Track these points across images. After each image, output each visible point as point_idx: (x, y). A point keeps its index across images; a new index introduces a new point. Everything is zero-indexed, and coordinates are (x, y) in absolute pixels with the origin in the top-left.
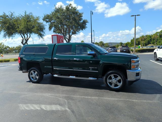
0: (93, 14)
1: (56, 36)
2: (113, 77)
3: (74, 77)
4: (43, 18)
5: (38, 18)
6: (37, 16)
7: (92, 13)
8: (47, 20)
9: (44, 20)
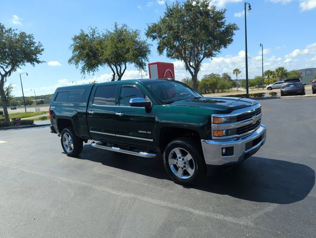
0: (250, 9)
1: (156, 65)
2: (179, 155)
3: (117, 149)
4: (146, 32)
5: (135, 32)
6: (134, 30)
7: (250, 7)
8: (154, 34)
9: (148, 35)
